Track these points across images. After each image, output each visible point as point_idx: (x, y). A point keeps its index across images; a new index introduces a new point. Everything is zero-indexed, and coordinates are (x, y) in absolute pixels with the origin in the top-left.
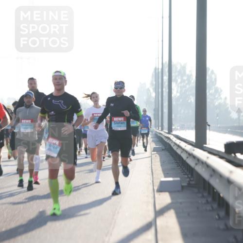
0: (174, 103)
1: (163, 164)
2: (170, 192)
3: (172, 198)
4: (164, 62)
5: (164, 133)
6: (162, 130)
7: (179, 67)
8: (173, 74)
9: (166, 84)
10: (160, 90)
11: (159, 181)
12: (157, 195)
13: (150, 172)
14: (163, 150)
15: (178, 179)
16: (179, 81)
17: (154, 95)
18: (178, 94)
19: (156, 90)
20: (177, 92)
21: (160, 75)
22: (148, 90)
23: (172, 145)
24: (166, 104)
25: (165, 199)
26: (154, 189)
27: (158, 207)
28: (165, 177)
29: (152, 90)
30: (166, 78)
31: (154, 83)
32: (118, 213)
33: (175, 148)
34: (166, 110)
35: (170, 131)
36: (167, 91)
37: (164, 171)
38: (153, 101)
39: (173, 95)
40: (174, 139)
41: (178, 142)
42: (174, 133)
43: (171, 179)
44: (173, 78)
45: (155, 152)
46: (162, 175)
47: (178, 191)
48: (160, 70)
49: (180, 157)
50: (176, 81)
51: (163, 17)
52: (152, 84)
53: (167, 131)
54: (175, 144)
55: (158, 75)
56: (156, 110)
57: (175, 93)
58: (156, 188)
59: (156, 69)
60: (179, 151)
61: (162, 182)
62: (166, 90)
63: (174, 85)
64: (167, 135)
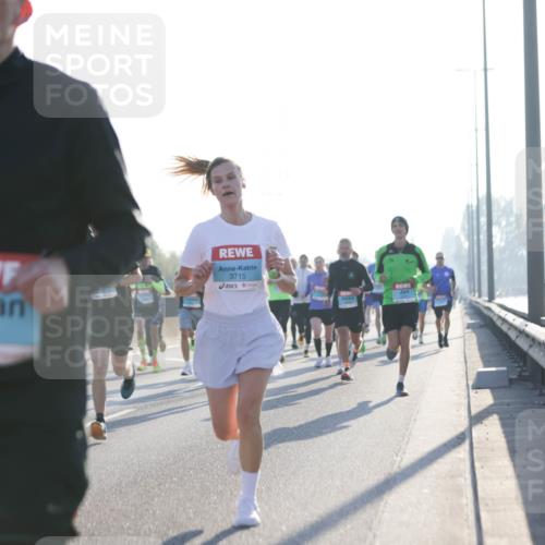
0: (496, 256)
1: (481, 346)
2: (492, 389)
3: (495, 398)
4: (480, 196)
5: (483, 301)
6: (480, 296)
7: (503, 204)
8: (494, 214)
9: (484, 228)
10: (475, 238)
11: (475, 373)
12: (472, 393)
13: (462, 359)
14: (481, 327)
15: (505, 368)
16: (504, 223)
17: (466, 245)
18: (503, 244)
19: (469, 237)
20: (501, 240)
21: (475, 215)
22: (458, 237)
23: (495, 319)
24: (484, 258)
25: (485, 398)
26: (468, 385)
27: (474, 412)
28: (485, 366)
29: (463, 238)
30: (483, 220)
31: (466, 227)
32: (415, 420)
33: (499, 323)
34: (484, 268)
35: (491, 298)
36: (486, 238)
37: (482, 357)
38: (465, 253)
39: (494, 246)
40: (498, 310)
41: (503, 313)
42: (498, 300)
43: (493, 369)
44: (494, 219)
45: (470, 330)
46: (481, 363)
47: (505, 387)
48: (474, 208)
49: (506, 337)
50: (499, 224)
51: (476, 130)
52: (463, 228)
53: (487, 299)
54: (500, 317)
55: (471, 215)
56: (470, 268)
57: (497, 242)
58: (471, 383)
59: (468, 207)
60: (504, 328)
61: (480, 374)
62: (483, 237)
63: (495, 230)
64: (487, 304)
